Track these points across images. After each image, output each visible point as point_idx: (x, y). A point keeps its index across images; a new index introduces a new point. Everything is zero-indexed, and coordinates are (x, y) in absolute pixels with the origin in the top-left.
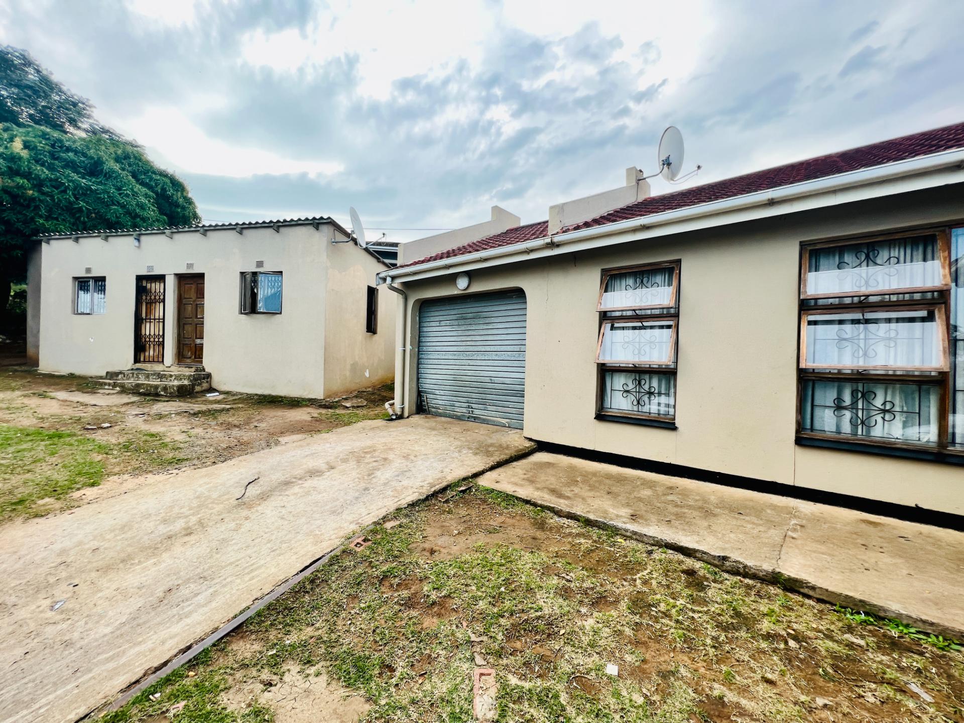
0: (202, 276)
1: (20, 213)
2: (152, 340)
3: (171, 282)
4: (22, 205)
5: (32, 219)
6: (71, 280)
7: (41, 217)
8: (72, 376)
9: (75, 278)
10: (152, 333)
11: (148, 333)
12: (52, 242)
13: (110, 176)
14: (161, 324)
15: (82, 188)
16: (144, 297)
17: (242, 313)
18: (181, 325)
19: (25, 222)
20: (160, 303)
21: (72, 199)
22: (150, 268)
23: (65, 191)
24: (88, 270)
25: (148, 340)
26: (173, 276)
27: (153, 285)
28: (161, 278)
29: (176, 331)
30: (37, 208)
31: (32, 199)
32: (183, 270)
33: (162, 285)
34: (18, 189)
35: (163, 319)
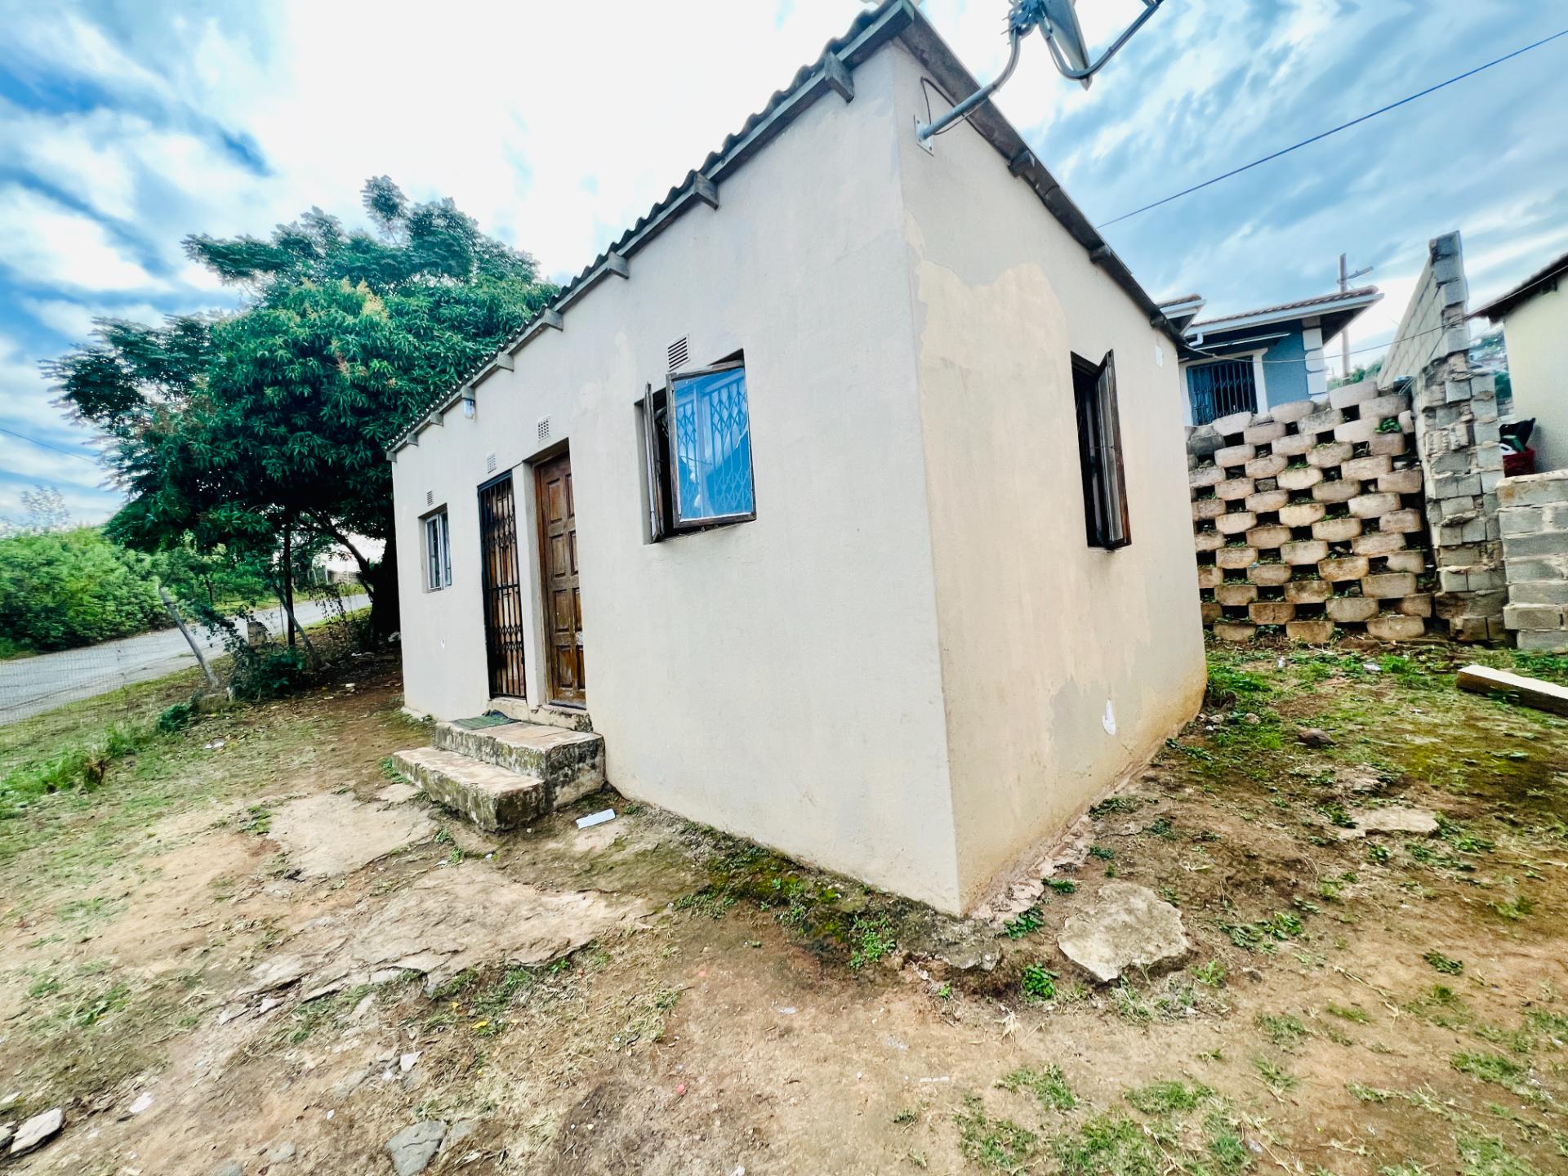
0: (564, 449)
3: (521, 485)
9: (422, 519)
12: (399, 457)
16: (491, 535)
17: (651, 540)
18: (551, 594)
20: (513, 544)
22: (491, 461)
24: (430, 497)
25: (508, 639)
26: (521, 468)
27: (500, 503)
28: (507, 481)
29: (540, 614)
32: (535, 447)
33: (509, 499)
34: (376, 379)
35: (518, 585)
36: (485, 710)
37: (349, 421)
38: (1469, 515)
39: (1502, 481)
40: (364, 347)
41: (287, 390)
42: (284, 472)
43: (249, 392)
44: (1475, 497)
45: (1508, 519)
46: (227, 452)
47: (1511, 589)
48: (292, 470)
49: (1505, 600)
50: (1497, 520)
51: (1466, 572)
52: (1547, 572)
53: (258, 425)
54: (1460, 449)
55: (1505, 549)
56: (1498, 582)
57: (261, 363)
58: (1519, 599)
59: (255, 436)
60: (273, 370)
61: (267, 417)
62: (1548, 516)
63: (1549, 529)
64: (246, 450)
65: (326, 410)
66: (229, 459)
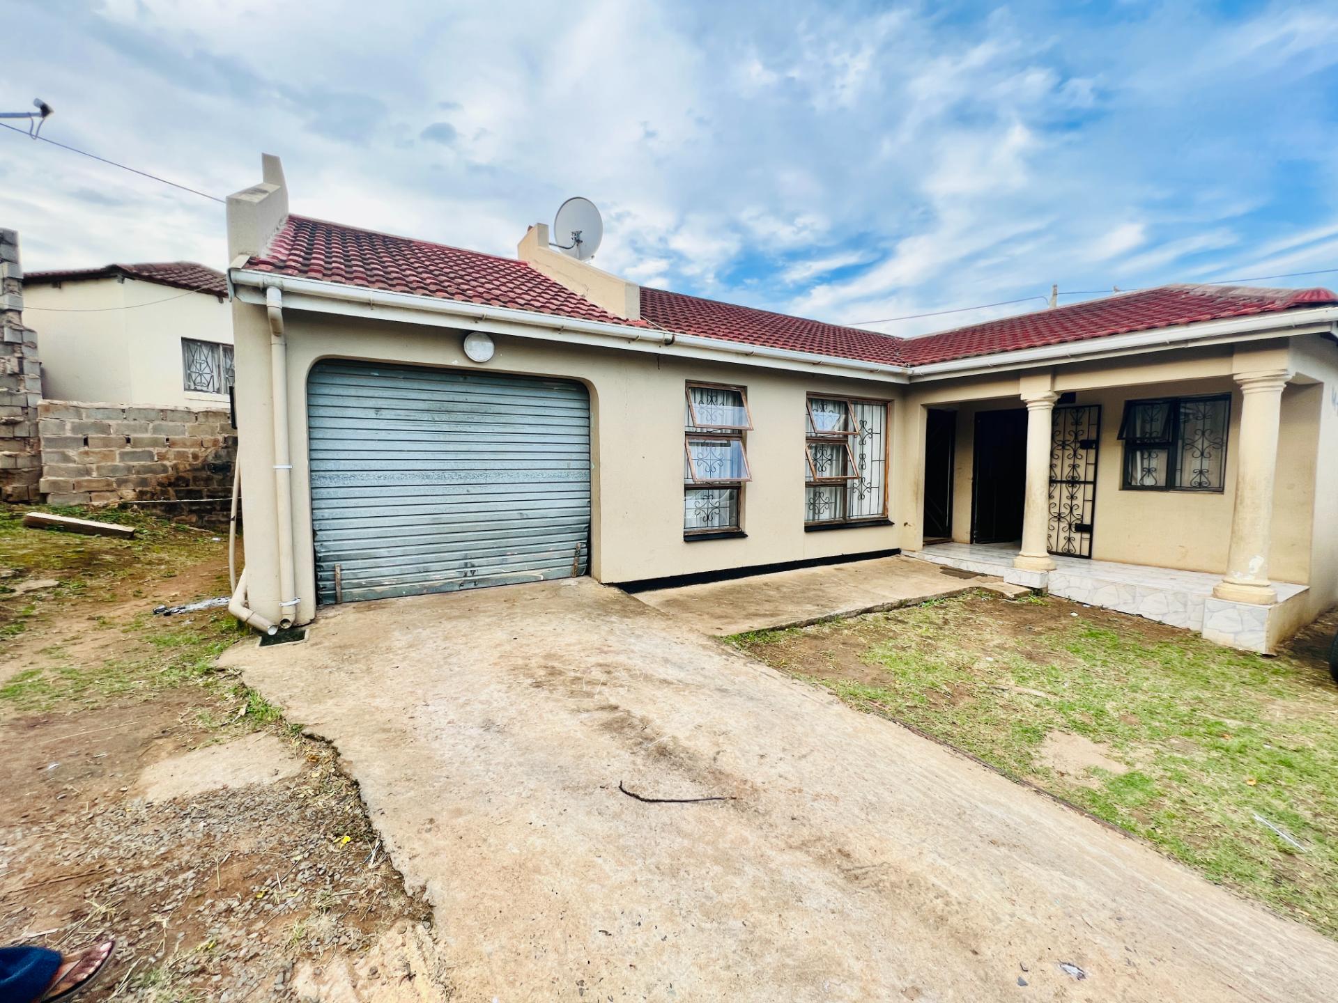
38: (18, 419)
39: (40, 401)
44: (23, 408)
45: (45, 426)
47: (46, 469)
49: (41, 475)
50: (37, 424)
51: (16, 457)
52: (66, 459)
54: (13, 375)
55: (43, 443)
56: (36, 463)
58: (49, 474)
62: (68, 426)
63: (69, 434)
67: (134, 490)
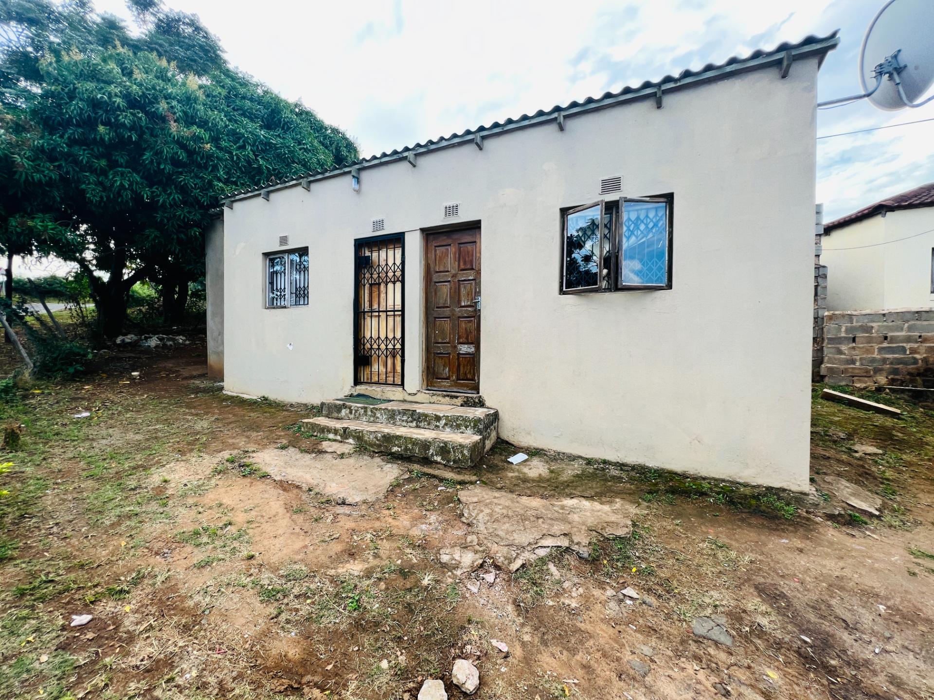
0: (475, 226)
1: (197, 176)
2: (383, 347)
3: (414, 244)
4: (199, 166)
5: (210, 183)
6: (261, 257)
7: (219, 180)
8: (265, 404)
9: (266, 255)
10: (383, 337)
11: (375, 336)
12: (236, 205)
13: (289, 128)
14: (399, 319)
15: (261, 142)
16: (367, 275)
17: (562, 292)
18: (431, 319)
19: (202, 189)
20: (394, 283)
21: (251, 155)
22: (379, 224)
23: (243, 147)
24: (284, 240)
25: (375, 346)
26: (419, 232)
27: (383, 253)
28: (397, 240)
29: (423, 331)
30: (215, 168)
31: (210, 156)
32: (438, 219)
33: (399, 252)
34: (195, 141)
35: (403, 310)
36: (347, 393)
37: (168, 168)
39: (827, 313)
40: (185, 113)
41: (116, 132)
42: (101, 197)
43: (78, 125)
45: (829, 329)
46: (49, 171)
47: (826, 359)
48: (108, 197)
49: (822, 363)
50: (822, 329)
52: (840, 352)
53: (83, 155)
55: (826, 341)
57: (95, 104)
58: (828, 363)
59: (76, 162)
60: (107, 112)
61: (92, 150)
62: (843, 329)
63: (843, 335)
64: (68, 173)
65: (147, 155)
66: (51, 178)
67: (887, 378)
